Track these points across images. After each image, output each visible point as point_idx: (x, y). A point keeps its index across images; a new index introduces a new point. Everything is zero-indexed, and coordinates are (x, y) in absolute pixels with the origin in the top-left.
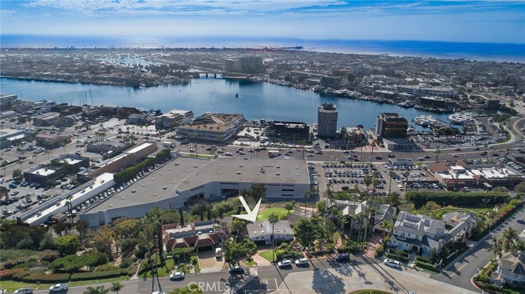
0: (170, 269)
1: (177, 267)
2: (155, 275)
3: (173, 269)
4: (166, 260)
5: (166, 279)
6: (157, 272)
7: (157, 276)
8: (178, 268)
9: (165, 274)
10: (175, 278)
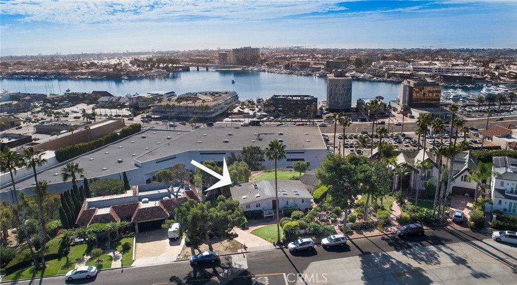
0: (72, 261)
1: (89, 257)
2: (39, 273)
3: (80, 261)
4: (73, 245)
5: (58, 280)
6: (45, 267)
7: (42, 276)
8: (91, 259)
9: (60, 271)
10: (75, 277)
